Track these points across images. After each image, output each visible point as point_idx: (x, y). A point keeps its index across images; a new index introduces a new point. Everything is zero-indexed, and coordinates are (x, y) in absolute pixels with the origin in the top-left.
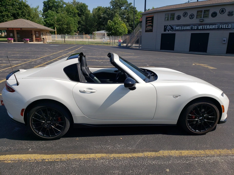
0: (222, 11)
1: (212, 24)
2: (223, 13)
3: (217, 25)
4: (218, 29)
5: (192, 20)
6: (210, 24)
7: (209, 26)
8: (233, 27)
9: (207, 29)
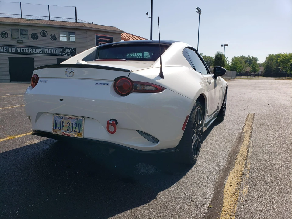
0: (44, 34)
1: (36, 48)
2: (45, 36)
4: (43, 54)
5: (5, 39)
6: (32, 48)
7: (31, 50)
8: (59, 53)
9: (29, 53)
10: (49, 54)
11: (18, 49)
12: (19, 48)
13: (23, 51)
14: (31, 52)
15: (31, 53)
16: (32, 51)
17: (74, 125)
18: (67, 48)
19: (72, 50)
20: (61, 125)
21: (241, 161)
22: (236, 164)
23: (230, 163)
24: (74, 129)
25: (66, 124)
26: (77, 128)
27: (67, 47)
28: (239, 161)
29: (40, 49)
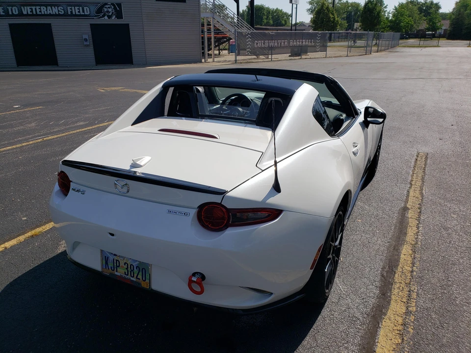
1: (52, 5)
3: (62, 8)
4: (66, 15)
6: (46, 5)
7: (45, 8)
8: (94, 13)
9: (42, 15)
10: (76, 15)
11: (22, 8)
12: (24, 6)
13: (32, 11)
14: (46, 13)
15: (44, 15)
16: (47, 10)
17: (135, 269)
18: (106, 4)
19: (115, 8)
20: (115, 264)
21: (401, 288)
22: (393, 297)
23: (384, 294)
24: (135, 275)
25: (122, 264)
26: (140, 273)
27: (106, 2)
28: (399, 288)
29: (59, 8)
